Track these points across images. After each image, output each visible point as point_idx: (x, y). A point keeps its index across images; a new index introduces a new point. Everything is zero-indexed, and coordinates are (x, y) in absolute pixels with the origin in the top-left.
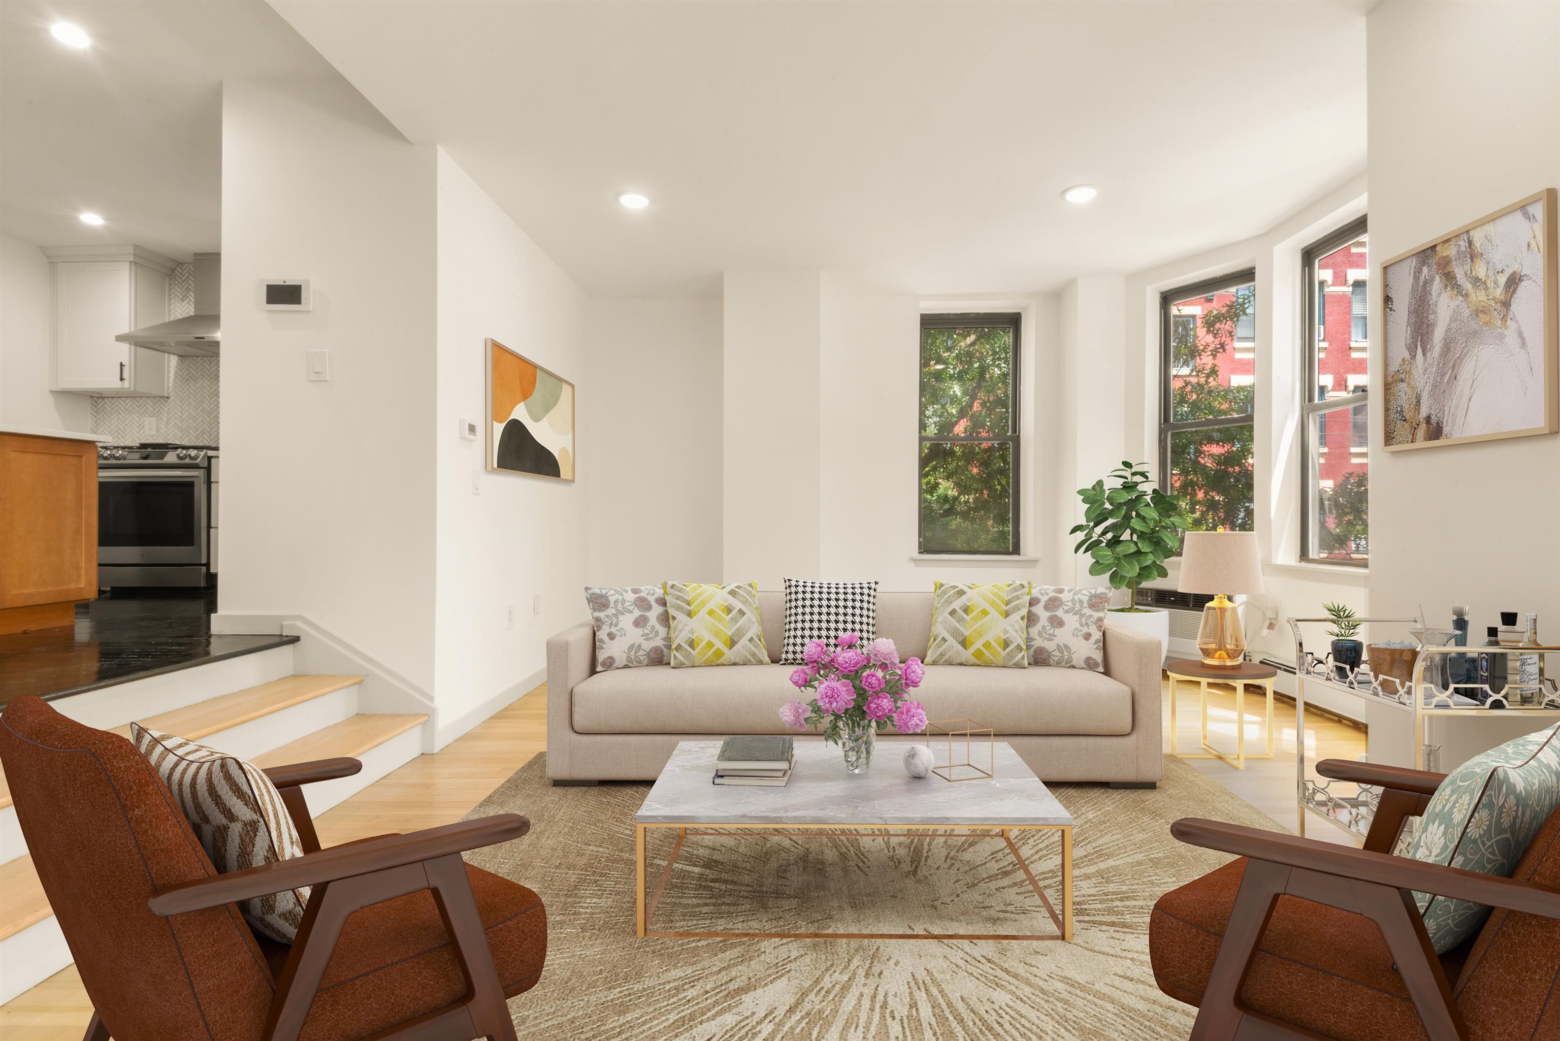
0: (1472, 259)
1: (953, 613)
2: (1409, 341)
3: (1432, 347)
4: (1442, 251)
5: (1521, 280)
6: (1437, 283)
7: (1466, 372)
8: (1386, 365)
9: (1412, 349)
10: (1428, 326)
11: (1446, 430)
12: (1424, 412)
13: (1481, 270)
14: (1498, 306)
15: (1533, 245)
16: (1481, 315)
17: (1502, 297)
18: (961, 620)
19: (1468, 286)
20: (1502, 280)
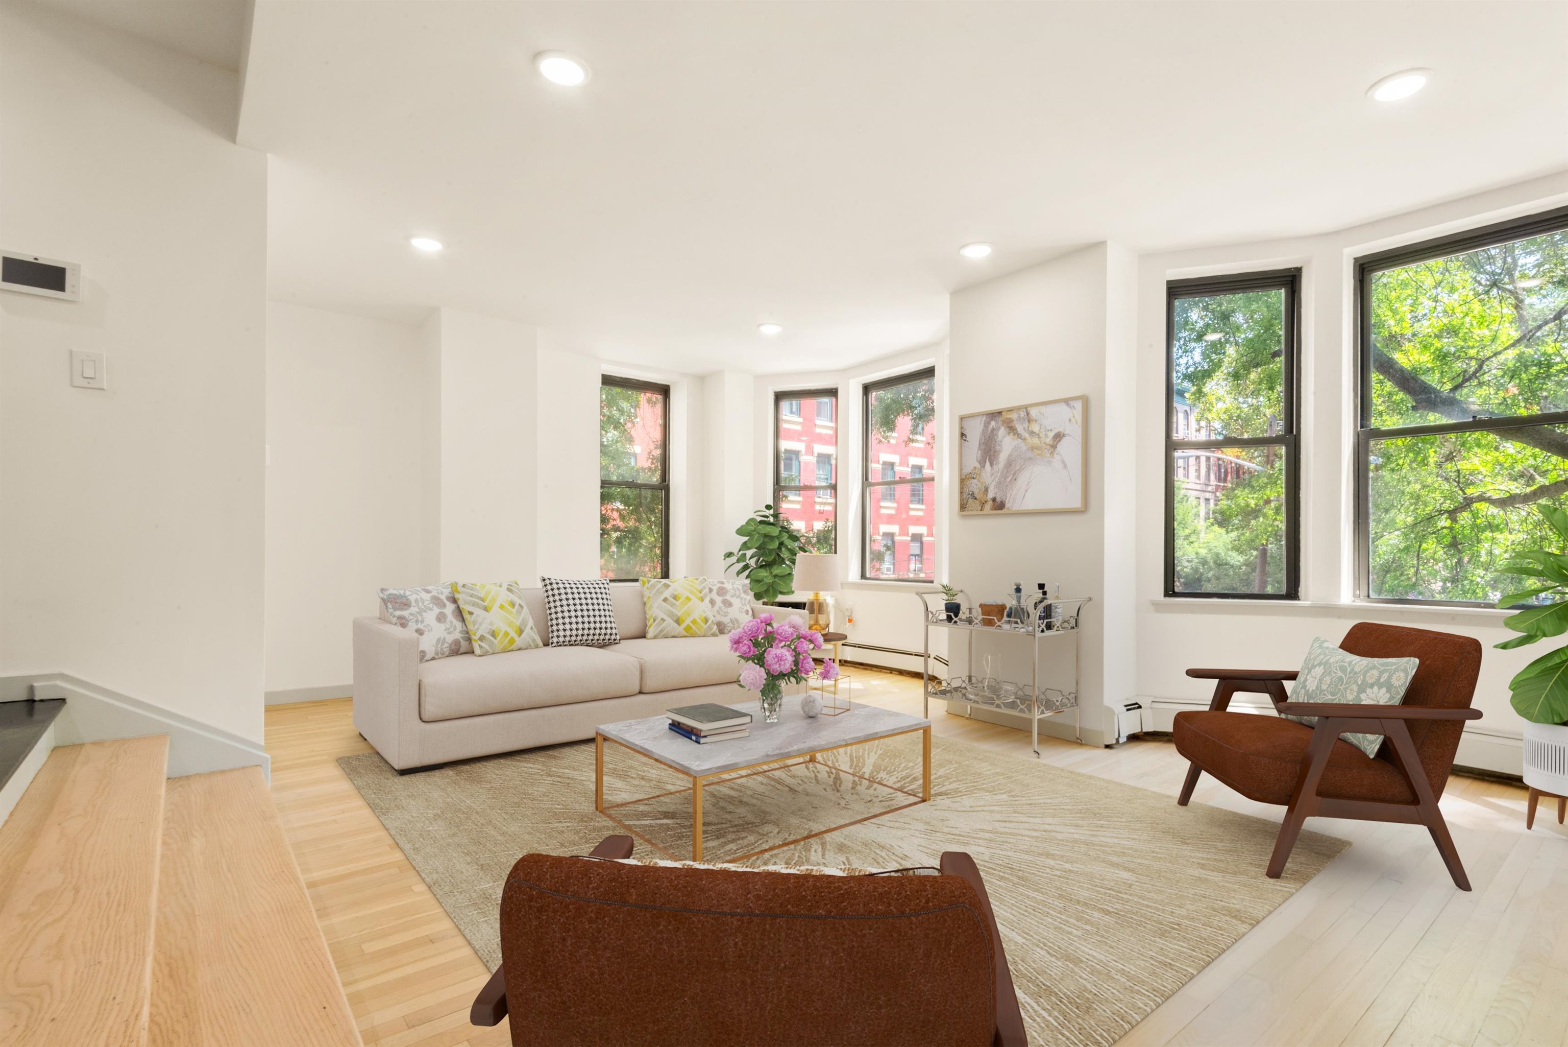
0: (1029, 421)
1: (665, 600)
2: (979, 458)
3: (998, 463)
4: (1006, 415)
5: (1064, 435)
6: (1002, 431)
7: (1023, 478)
8: (961, 469)
9: (982, 463)
10: (995, 452)
11: (1007, 505)
12: (991, 495)
13: (1035, 428)
14: (1048, 447)
15: (1073, 420)
16: (1035, 450)
17: (1051, 443)
18: (672, 605)
19: (1026, 435)
20: (1051, 435)
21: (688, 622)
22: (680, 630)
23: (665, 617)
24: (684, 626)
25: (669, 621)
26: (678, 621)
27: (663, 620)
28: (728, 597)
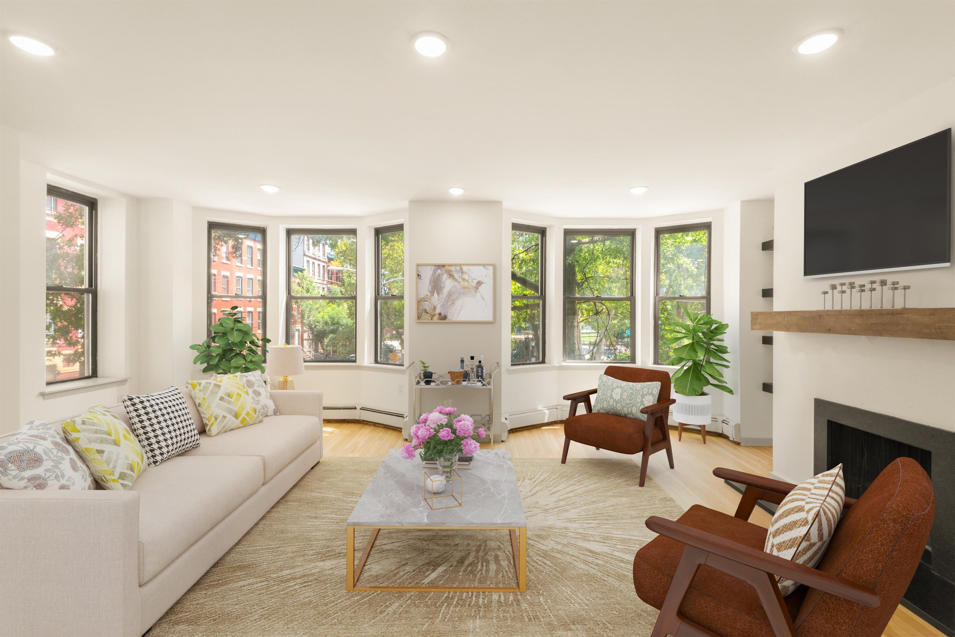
0: (462, 273)
1: (222, 399)
2: (430, 290)
3: (442, 294)
4: (447, 268)
5: (482, 283)
6: (445, 276)
7: (459, 303)
8: (417, 295)
9: (432, 293)
10: (440, 287)
11: (448, 318)
12: (438, 311)
13: (466, 277)
14: (474, 288)
15: (487, 275)
16: (466, 289)
17: (475, 286)
18: (229, 402)
19: (460, 280)
20: (475, 282)
21: (243, 415)
22: (237, 422)
23: (226, 414)
24: (240, 419)
25: (230, 417)
26: (236, 416)
27: (224, 417)
28: (256, 388)
